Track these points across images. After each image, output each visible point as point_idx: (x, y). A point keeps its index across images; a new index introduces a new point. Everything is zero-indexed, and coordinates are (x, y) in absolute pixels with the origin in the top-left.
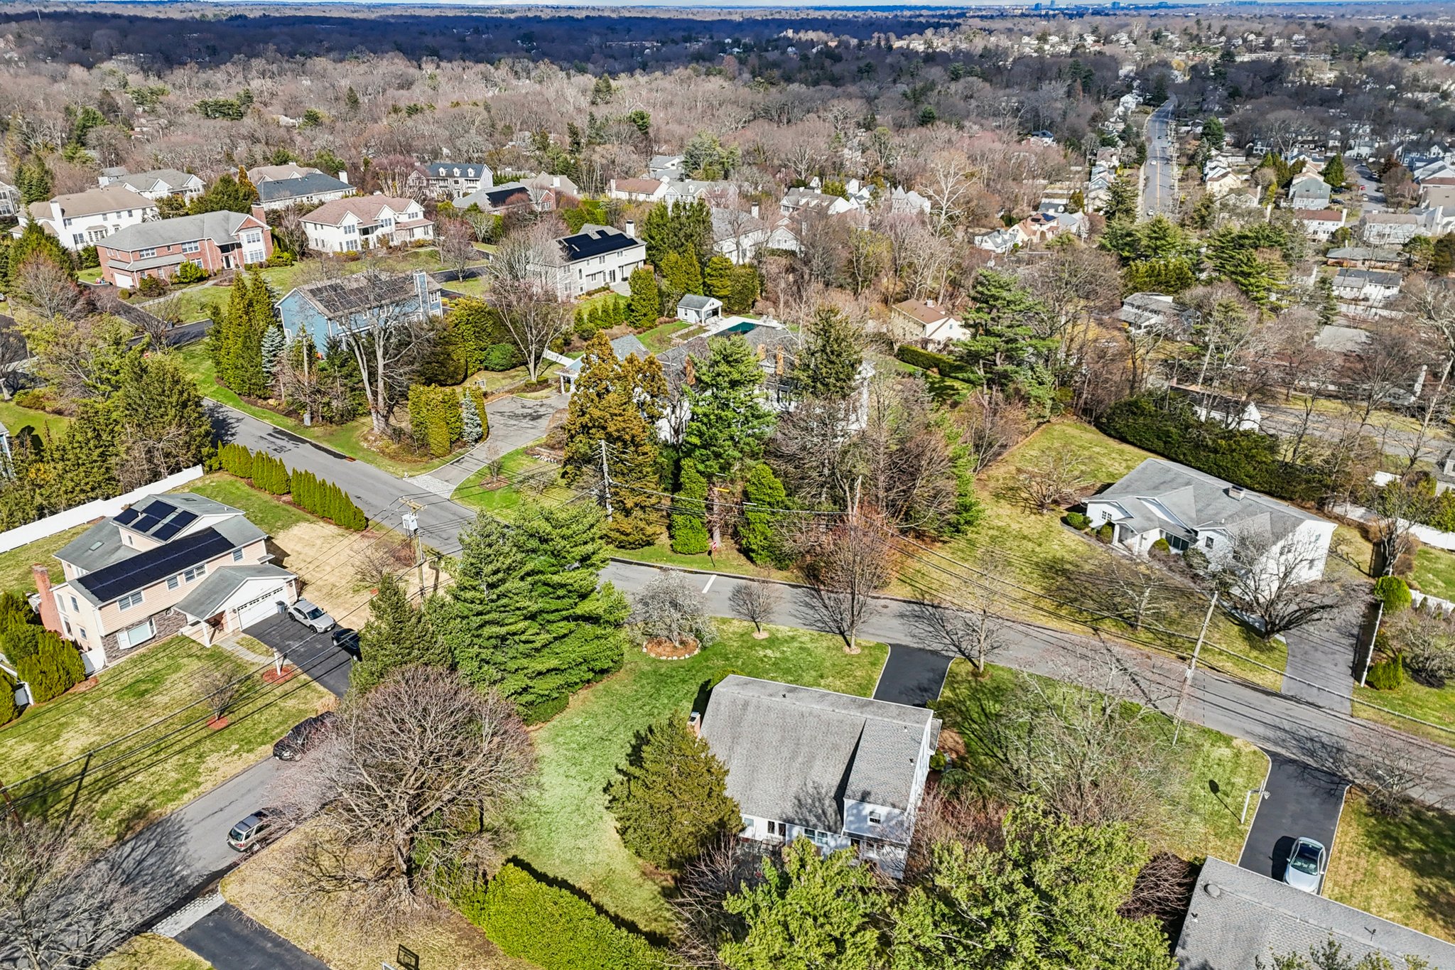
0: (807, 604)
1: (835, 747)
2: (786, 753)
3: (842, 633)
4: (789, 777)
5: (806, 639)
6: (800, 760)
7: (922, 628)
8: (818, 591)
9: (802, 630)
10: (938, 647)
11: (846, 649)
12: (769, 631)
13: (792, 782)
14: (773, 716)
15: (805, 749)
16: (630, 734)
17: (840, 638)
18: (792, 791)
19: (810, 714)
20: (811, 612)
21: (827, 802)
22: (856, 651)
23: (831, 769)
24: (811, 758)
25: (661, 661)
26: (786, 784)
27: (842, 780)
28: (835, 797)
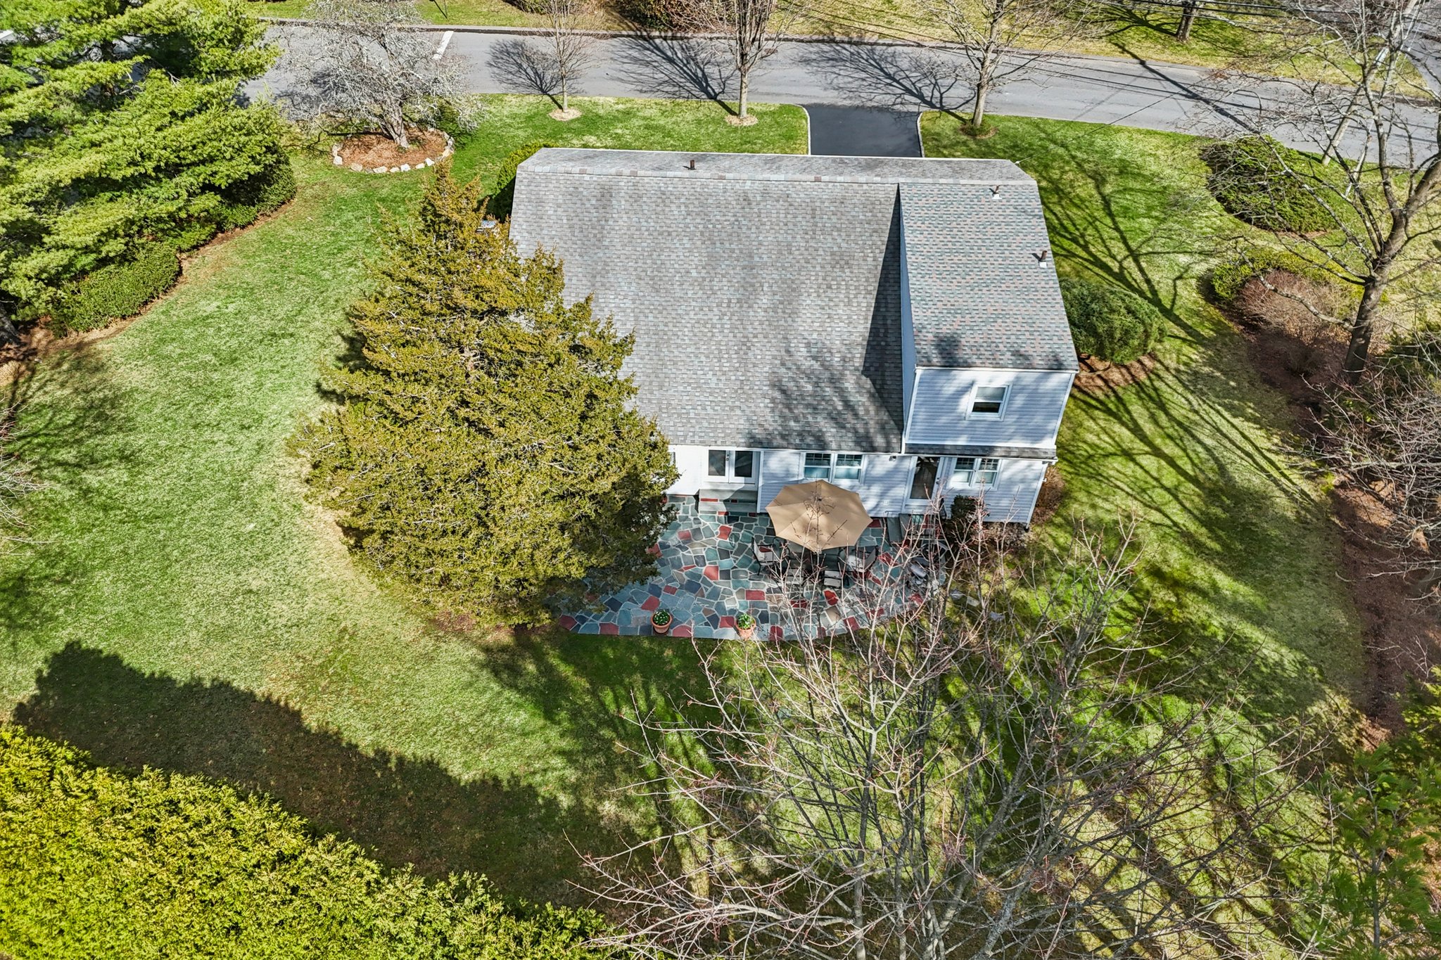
0: (636, 60)
1: (841, 260)
2: (726, 291)
3: (713, 97)
4: (745, 345)
5: (653, 112)
6: (765, 300)
7: (846, 76)
8: (649, 39)
9: (640, 100)
10: (888, 100)
11: (734, 120)
12: (579, 106)
14: (677, 212)
15: (769, 276)
17: (714, 105)
18: (761, 374)
20: (648, 71)
21: (850, 384)
22: (750, 121)
23: (842, 311)
24: (791, 292)
25: (375, 177)
26: (744, 361)
27: (874, 331)
28: (866, 371)
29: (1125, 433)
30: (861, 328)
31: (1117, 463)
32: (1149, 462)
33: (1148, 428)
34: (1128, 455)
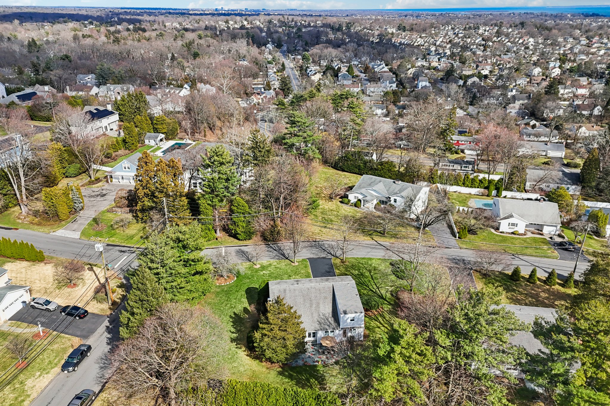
0: (268, 251)
1: (325, 298)
2: (308, 305)
3: (287, 259)
4: (312, 314)
5: (275, 264)
6: (314, 306)
7: (315, 250)
8: (268, 245)
9: (272, 261)
11: (293, 264)
12: (259, 264)
13: (314, 315)
14: (297, 292)
15: (314, 302)
16: (228, 317)
17: (287, 260)
18: (316, 319)
19: (311, 287)
20: (271, 253)
21: (330, 319)
22: (297, 264)
23: (327, 306)
24: (318, 304)
25: (222, 286)
26: (312, 317)
27: (333, 309)
28: (333, 316)
29: (378, 324)
30: (331, 309)
31: (377, 329)
32: (382, 328)
33: (382, 322)
34: (379, 328)
